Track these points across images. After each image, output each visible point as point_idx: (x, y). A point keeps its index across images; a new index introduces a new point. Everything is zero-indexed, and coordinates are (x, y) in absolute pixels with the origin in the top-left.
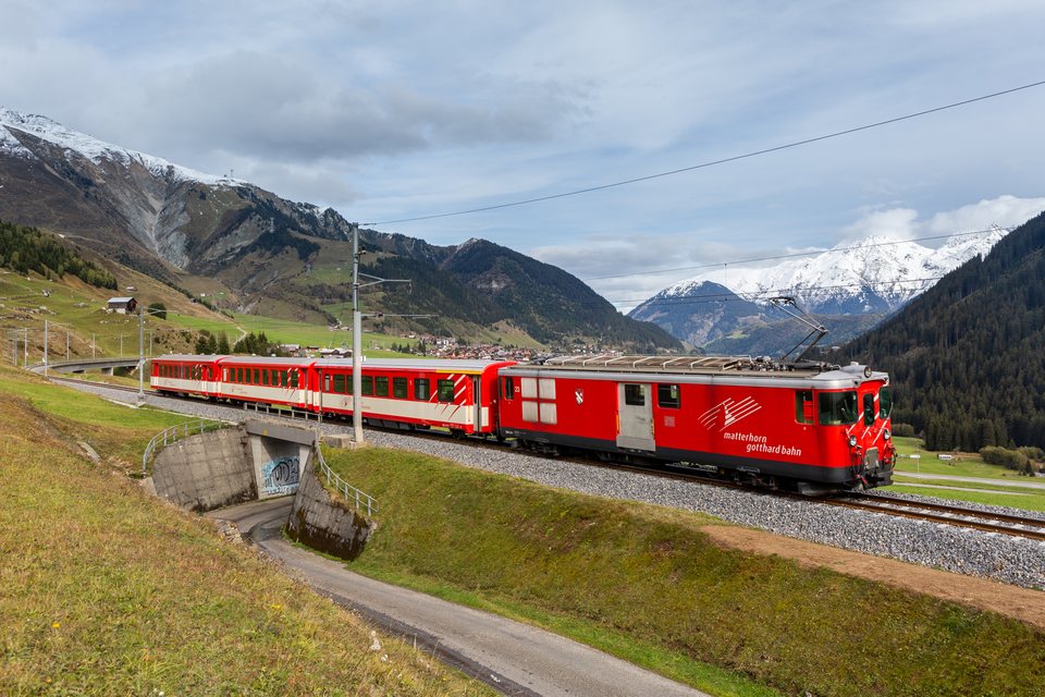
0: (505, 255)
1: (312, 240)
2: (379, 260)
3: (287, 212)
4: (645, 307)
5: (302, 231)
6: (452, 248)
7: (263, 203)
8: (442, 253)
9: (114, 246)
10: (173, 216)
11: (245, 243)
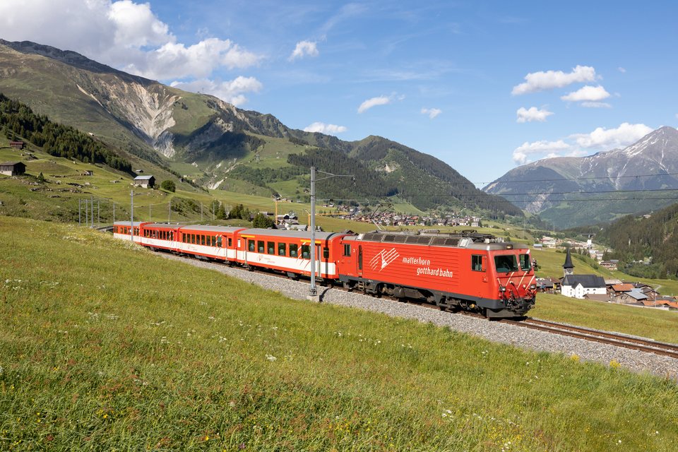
0: (394, 147)
1: (260, 137)
2: (306, 151)
3: (241, 117)
4: (494, 185)
5: (252, 131)
6: (357, 143)
7: (224, 111)
8: (350, 146)
9: (124, 142)
10: (164, 121)
11: (213, 139)
